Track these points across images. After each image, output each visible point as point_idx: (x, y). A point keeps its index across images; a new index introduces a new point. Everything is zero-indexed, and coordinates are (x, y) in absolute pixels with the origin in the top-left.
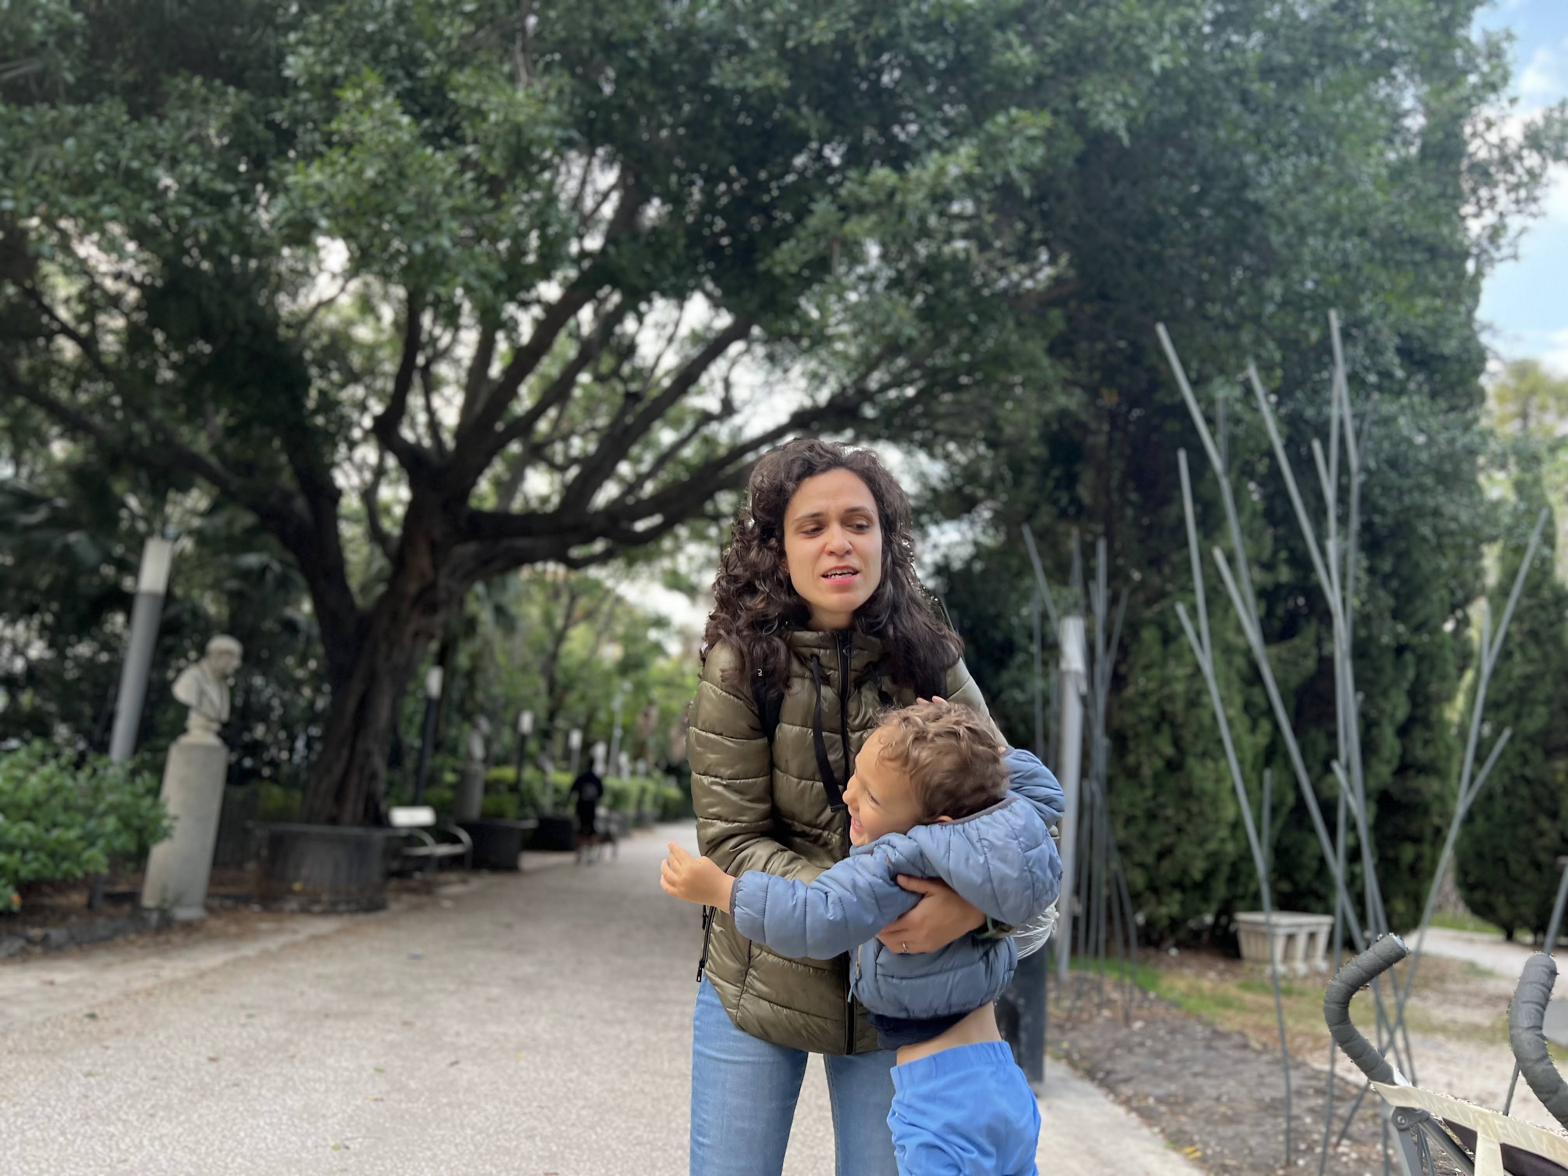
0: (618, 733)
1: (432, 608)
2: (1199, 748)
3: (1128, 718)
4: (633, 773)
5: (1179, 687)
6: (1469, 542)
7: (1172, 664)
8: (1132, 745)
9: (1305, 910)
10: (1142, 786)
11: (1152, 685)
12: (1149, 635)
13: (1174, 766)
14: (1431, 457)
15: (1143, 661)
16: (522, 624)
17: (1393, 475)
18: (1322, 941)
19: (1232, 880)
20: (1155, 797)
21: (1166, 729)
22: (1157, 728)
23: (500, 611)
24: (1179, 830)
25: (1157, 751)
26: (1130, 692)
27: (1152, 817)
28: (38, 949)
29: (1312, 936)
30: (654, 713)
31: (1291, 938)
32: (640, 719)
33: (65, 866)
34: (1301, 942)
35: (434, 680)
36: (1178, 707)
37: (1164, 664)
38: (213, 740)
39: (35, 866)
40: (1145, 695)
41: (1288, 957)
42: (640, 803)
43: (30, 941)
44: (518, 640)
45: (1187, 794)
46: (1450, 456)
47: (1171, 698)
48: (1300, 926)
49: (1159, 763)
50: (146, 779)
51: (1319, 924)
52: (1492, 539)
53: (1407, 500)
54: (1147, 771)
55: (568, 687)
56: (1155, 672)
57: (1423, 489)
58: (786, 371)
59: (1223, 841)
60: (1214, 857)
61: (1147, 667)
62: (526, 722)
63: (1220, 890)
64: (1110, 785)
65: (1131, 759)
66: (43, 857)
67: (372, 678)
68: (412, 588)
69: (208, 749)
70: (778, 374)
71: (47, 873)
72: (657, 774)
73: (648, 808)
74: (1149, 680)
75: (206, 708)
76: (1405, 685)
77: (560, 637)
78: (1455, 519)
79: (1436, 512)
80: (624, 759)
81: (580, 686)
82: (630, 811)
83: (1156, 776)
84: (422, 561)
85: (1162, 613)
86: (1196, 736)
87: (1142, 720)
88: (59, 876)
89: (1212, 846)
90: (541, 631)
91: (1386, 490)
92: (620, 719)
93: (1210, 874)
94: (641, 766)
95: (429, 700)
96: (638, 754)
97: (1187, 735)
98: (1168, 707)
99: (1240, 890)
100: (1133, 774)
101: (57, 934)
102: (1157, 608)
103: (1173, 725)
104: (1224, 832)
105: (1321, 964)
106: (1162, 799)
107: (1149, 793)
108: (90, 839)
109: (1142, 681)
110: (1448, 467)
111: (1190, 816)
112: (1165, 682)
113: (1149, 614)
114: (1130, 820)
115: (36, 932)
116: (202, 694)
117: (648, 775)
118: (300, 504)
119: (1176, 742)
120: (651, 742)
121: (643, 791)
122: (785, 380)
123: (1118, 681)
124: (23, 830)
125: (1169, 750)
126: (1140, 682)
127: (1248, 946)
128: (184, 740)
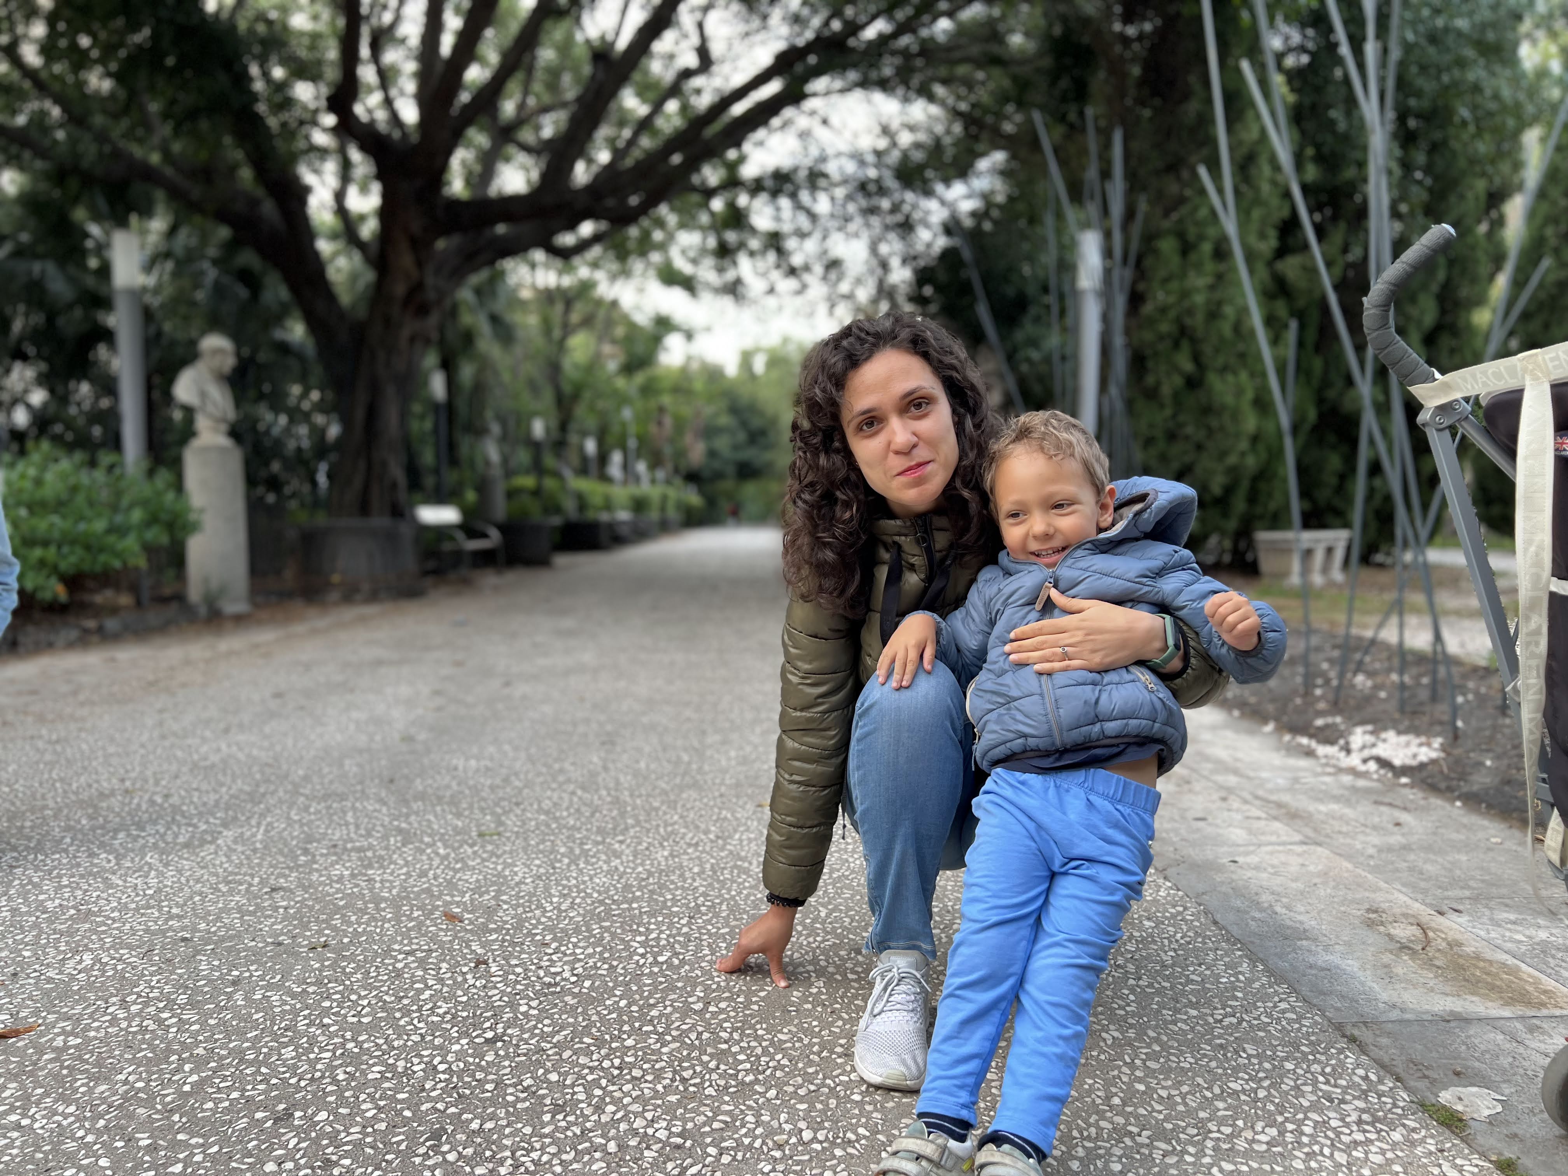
0: (632, 443)
1: (423, 310)
2: (1220, 361)
3: (1148, 336)
4: (653, 481)
5: (1199, 299)
6: (1511, 122)
7: (1192, 274)
8: (1150, 364)
9: (1322, 525)
10: (1162, 406)
11: (1171, 299)
12: (1168, 246)
13: (1193, 383)
14: (1474, 26)
15: (1162, 273)
16: (520, 334)
17: (1432, 50)
18: (1339, 555)
19: (1253, 498)
20: (1174, 416)
21: (1185, 345)
22: (1176, 345)
23: (495, 320)
24: (1199, 447)
25: (1176, 369)
26: (1148, 308)
27: (1171, 436)
28: (95, 638)
29: (1330, 551)
30: (668, 421)
31: (1308, 553)
32: (653, 429)
33: (103, 558)
34: (1319, 557)
35: (438, 386)
36: (1198, 321)
37: (1183, 275)
38: (224, 441)
39: (73, 559)
40: (1163, 310)
41: (1306, 571)
42: (663, 508)
43: (86, 631)
44: (518, 350)
45: (1207, 410)
46: (1494, 25)
47: (1190, 312)
48: (1318, 541)
49: (1178, 381)
50: (164, 476)
51: (1337, 540)
52: (1535, 120)
53: (1446, 78)
54: (1166, 390)
55: (576, 396)
56: (1174, 285)
57: (1461, 63)
58: (765, 17)
59: (1243, 454)
60: (1234, 472)
61: (1166, 280)
62: (538, 428)
63: (1239, 505)
64: (1129, 404)
65: (1150, 380)
66: (79, 551)
67: (375, 388)
68: (400, 289)
69: (221, 450)
70: (756, 23)
71: (86, 567)
72: (678, 481)
73: (672, 514)
74: (1168, 293)
75: (210, 408)
76: (1435, 288)
77: (561, 345)
78: (1496, 97)
79: (1477, 88)
80: (641, 467)
81: (587, 395)
82: (654, 515)
83: (1176, 396)
84: (405, 260)
85: (1181, 221)
86: (1217, 351)
87: (1161, 338)
88: (98, 568)
89: (1232, 460)
90: (539, 341)
91: (1423, 68)
92: (633, 429)
93: (1229, 490)
94: (660, 474)
95: (436, 407)
96: (655, 462)
97: (1207, 349)
98: (1188, 321)
99: (1259, 510)
100: (1152, 394)
101: (111, 624)
102: (1175, 216)
103: (1193, 341)
104: (1244, 445)
105: (1338, 575)
106: (1182, 418)
107: (1168, 412)
108: (121, 531)
109: (1161, 296)
110: (1491, 36)
111: (1210, 431)
112: (1185, 294)
113: (1166, 224)
114: (1149, 442)
115: (91, 624)
116: (203, 395)
117: (668, 482)
118: (269, 209)
119: (1196, 358)
120: (668, 450)
121: (664, 498)
122: (765, 27)
123: (1136, 299)
124: (52, 525)
125: (1188, 366)
126: (1160, 296)
127: (1266, 563)
128: (196, 443)
